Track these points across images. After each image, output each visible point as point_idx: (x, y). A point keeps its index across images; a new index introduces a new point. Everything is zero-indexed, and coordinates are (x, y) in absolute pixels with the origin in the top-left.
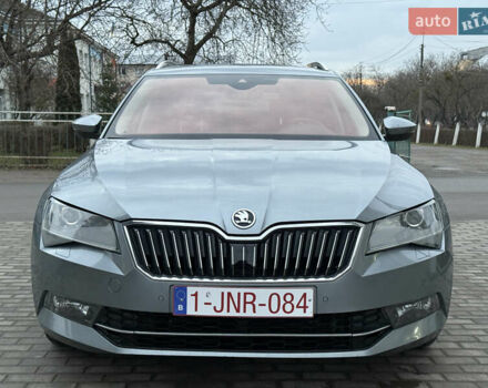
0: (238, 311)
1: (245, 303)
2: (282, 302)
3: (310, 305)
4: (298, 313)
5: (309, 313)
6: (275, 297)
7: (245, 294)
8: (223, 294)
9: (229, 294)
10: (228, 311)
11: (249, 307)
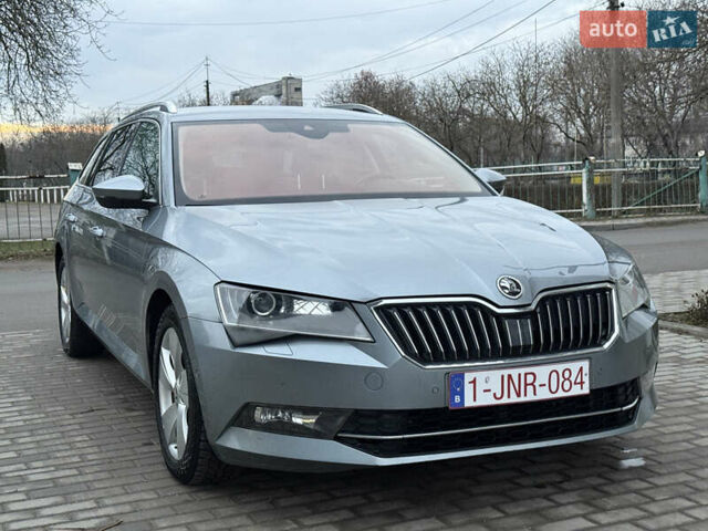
0: (518, 395)
1: (526, 385)
2: (561, 379)
3: (586, 379)
4: (576, 391)
5: (586, 390)
6: (554, 374)
7: (526, 374)
8: (503, 377)
9: (510, 376)
10: (509, 397)
11: (530, 388)
